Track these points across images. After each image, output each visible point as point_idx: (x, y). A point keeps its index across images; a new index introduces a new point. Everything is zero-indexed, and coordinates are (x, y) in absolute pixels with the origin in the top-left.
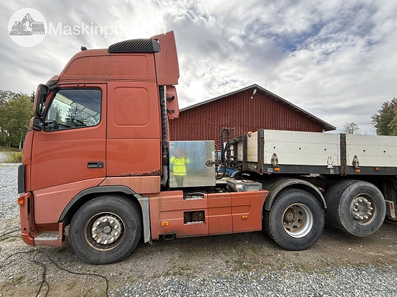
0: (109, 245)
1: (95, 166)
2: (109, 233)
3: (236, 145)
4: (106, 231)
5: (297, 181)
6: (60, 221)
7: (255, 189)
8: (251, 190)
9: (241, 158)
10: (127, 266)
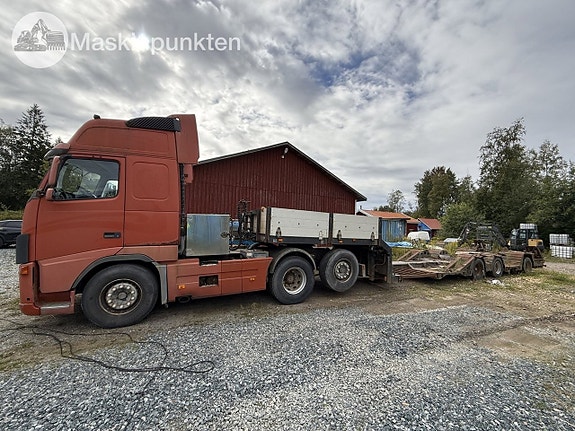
0: (124, 310)
1: (112, 237)
2: (124, 299)
3: (252, 217)
4: (122, 297)
5: (295, 250)
6: (72, 289)
7: (263, 257)
8: (259, 257)
9: (255, 230)
10: (146, 326)
